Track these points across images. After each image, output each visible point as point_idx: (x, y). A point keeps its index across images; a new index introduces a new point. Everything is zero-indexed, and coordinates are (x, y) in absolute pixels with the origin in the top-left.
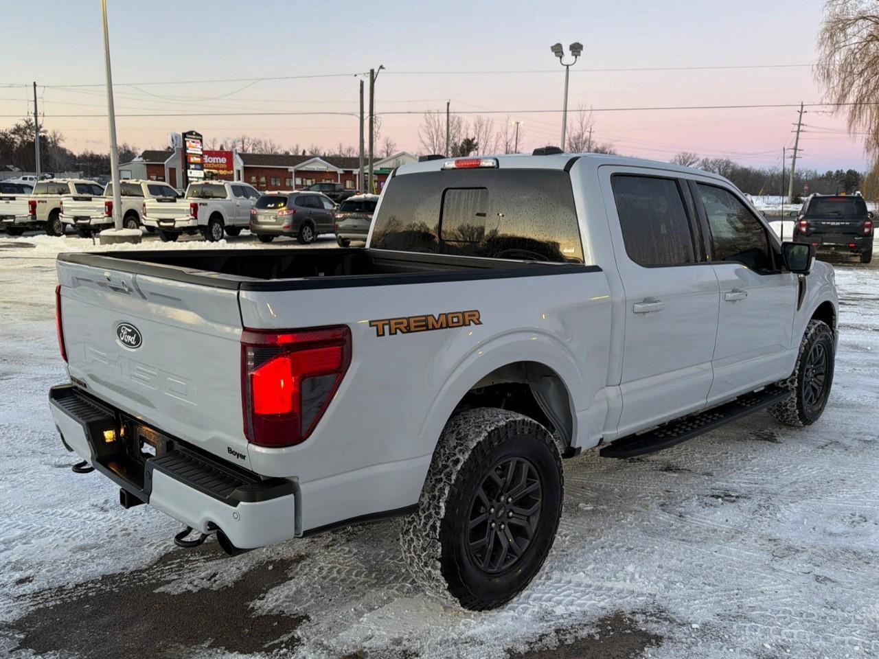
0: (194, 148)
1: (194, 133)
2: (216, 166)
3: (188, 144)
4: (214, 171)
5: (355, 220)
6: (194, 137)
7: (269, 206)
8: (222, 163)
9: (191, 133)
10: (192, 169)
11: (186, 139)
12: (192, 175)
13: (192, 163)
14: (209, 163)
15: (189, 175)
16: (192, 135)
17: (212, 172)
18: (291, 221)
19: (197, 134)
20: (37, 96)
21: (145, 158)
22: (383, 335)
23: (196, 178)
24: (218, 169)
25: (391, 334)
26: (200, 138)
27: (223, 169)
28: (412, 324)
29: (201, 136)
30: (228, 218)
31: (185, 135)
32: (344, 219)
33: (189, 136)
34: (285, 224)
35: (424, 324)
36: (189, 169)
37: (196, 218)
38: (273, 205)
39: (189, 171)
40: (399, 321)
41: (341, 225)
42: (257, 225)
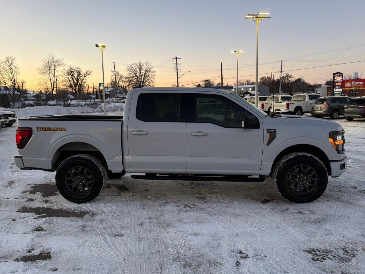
0: (338, 79)
1: (339, 73)
2: (358, 86)
3: (335, 78)
4: (357, 88)
5: (352, 108)
6: (339, 74)
7: (319, 103)
8: (361, 84)
9: (337, 73)
10: (337, 88)
11: (335, 76)
12: (336, 91)
13: (337, 86)
14: (355, 85)
15: (335, 91)
16: (338, 74)
17: (356, 89)
18: (327, 109)
19: (340, 73)
20: (282, 65)
21: (326, 85)
22: (39, 130)
23: (338, 92)
24: (359, 87)
25: (41, 130)
26: (342, 75)
27: (361, 87)
28: (46, 129)
29: (342, 74)
30: (304, 108)
31: (334, 74)
32: (347, 108)
33: (336, 74)
34: (324, 110)
35: (50, 129)
36: (335, 88)
37: (288, 109)
38: (320, 103)
39: (335, 89)
40: (43, 128)
41: (346, 110)
42: (314, 111)
